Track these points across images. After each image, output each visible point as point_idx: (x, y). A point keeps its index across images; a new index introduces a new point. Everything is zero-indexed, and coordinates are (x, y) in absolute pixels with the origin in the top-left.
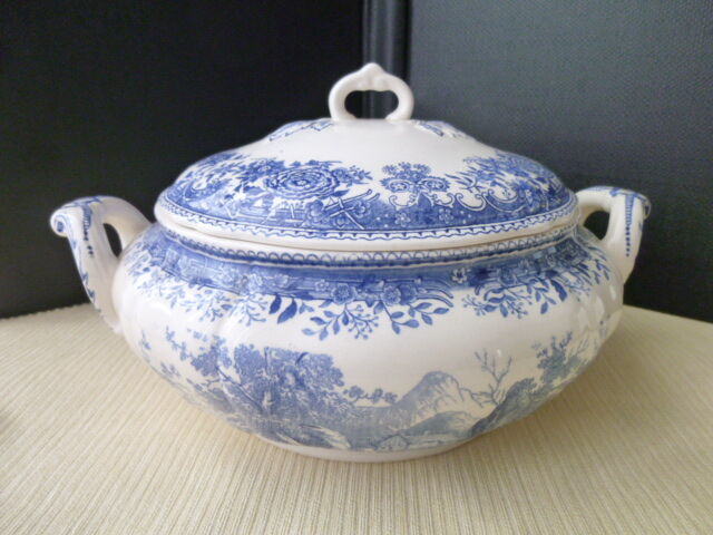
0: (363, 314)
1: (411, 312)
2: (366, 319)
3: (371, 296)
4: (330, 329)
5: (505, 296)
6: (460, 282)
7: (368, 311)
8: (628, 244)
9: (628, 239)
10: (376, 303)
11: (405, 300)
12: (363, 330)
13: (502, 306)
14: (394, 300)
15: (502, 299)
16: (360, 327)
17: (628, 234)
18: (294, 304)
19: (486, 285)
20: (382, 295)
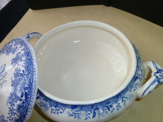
0: (48, 106)
1: (55, 111)
2: (48, 107)
3: (51, 103)
4: (42, 105)
5: (78, 113)
6: (69, 107)
7: (49, 106)
8: (143, 94)
9: (144, 93)
10: (51, 105)
11: (56, 107)
12: (46, 109)
13: (76, 115)
14: (54, 106)
15: (77, 114)
16: (46, 108)
17: (144, 92)
18: (39, 96)
19: (75, 109)
20: (52, 103)
